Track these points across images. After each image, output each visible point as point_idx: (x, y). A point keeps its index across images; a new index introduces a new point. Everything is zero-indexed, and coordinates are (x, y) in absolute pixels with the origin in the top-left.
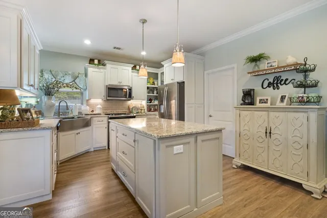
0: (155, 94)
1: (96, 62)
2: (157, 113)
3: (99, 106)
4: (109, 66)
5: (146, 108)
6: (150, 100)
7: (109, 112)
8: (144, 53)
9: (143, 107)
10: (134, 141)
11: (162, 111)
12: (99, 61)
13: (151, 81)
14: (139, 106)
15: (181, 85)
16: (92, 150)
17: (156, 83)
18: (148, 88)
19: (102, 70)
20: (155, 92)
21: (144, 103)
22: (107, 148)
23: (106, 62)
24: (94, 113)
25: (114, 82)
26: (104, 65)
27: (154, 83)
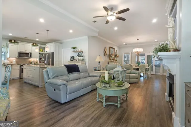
0: (43, 56)
1: (13, 41)
2: (44, 64)
3: (14, 61)
4: (20, 43)
5: (38, 61)
6: (41, 58)
7: (19, 63)
8: (38, 40)
9: (37, 61)
10: (34, 70)
11: (46, 63)
12: (15, 41)
13: (41, 50)
14: (35, 61)
15: (53, 54)
16: (12, 79)
17: (44, 51)
18: (40, 53)
19: (16, 45)
20: (43, 55)
21: (38, 60)
22: (19, 78)
23: (19, 42)
24: (12, 64)
25: (23, 50)
26: (17, 43)
27: (43, 51)
